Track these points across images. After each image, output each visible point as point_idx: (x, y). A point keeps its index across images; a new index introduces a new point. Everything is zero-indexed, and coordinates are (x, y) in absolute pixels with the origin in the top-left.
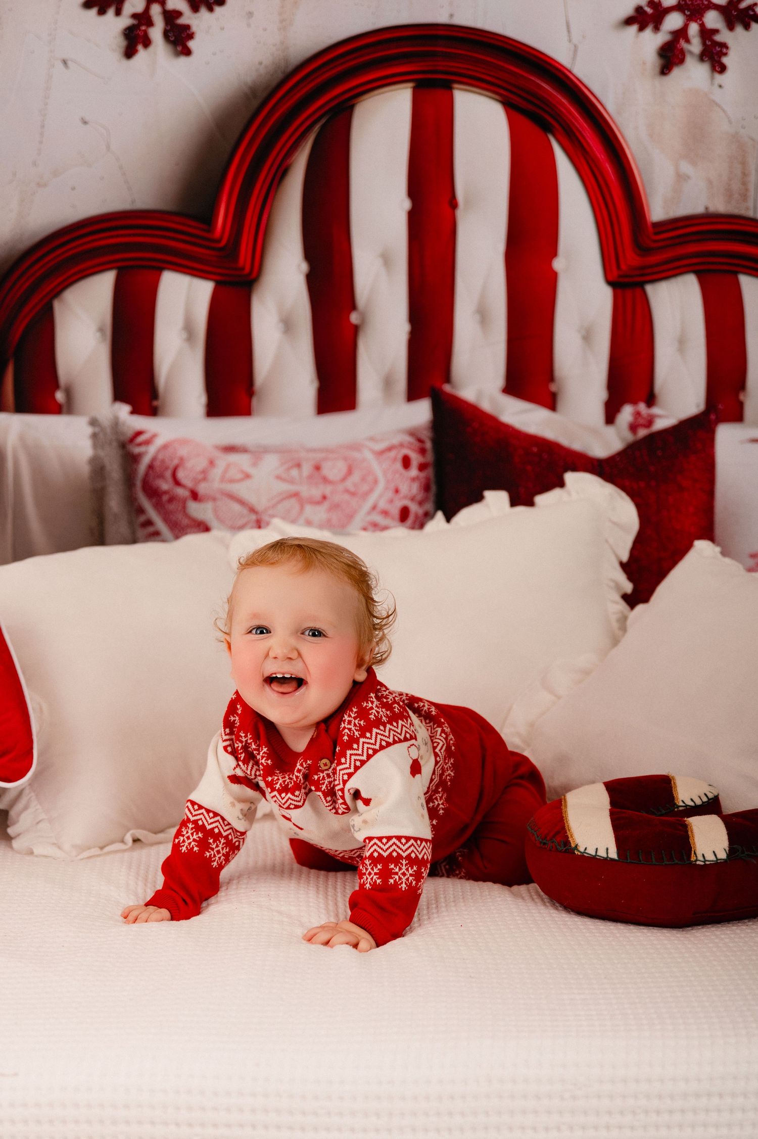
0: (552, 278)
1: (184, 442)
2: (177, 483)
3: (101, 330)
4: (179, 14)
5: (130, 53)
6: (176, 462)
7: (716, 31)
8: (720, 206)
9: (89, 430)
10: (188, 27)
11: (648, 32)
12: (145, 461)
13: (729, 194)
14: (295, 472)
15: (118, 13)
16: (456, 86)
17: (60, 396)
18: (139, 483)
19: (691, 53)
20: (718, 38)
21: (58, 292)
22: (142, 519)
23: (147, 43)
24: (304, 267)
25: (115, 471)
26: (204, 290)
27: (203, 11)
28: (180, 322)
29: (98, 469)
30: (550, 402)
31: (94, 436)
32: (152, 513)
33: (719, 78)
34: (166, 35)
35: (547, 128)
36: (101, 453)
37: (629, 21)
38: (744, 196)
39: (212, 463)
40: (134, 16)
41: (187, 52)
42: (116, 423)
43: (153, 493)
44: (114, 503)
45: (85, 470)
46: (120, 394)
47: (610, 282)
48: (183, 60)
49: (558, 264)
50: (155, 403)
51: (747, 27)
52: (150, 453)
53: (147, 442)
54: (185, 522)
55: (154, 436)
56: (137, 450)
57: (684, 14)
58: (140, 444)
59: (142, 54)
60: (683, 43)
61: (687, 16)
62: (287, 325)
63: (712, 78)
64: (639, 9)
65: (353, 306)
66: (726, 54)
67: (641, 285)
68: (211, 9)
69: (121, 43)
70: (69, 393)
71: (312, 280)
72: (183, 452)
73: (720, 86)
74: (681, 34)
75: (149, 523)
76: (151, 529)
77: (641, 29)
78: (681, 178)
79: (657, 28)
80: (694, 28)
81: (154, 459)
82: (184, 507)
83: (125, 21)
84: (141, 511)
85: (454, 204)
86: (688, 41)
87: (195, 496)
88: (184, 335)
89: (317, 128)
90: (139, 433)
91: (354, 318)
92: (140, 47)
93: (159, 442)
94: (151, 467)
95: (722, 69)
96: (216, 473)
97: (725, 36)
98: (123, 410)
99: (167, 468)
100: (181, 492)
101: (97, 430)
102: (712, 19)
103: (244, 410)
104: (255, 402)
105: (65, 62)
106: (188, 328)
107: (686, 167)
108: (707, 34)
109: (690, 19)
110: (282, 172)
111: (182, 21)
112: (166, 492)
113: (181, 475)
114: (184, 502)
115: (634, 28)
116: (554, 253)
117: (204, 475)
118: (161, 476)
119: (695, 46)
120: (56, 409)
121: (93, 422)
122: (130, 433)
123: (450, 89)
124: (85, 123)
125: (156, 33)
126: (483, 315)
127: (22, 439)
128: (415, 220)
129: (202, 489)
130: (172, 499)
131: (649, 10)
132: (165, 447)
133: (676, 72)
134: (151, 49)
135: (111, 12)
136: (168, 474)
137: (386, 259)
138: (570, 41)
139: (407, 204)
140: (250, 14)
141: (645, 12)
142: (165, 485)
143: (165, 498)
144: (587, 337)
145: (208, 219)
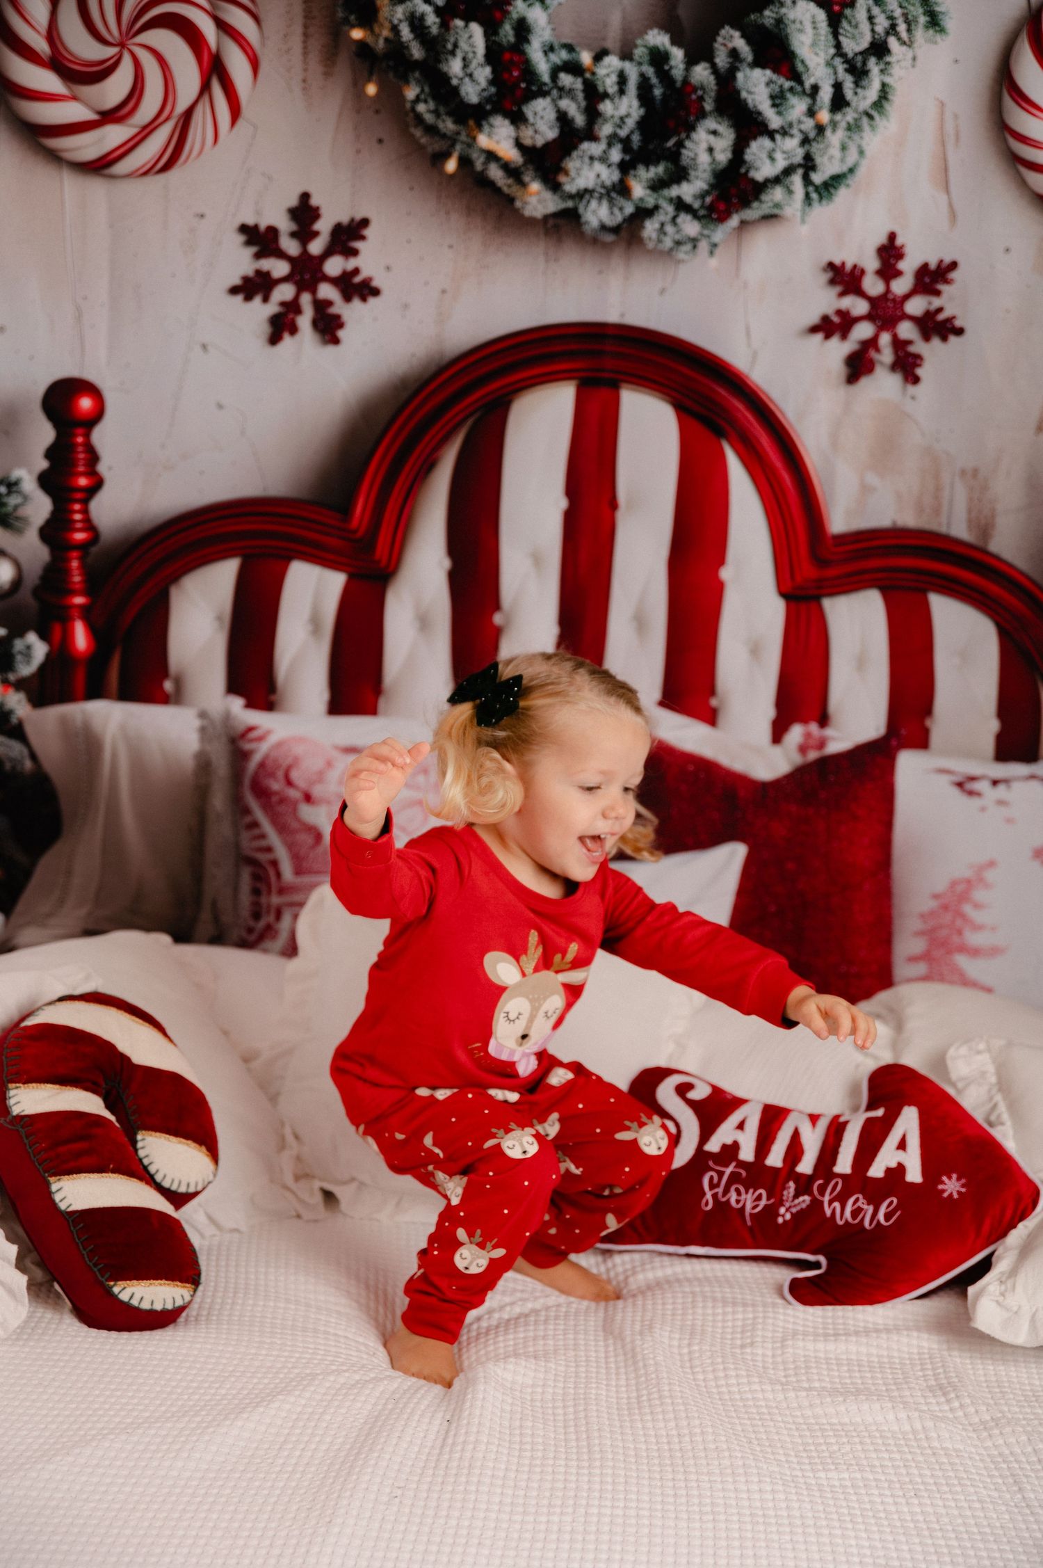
0: (718, 589)
1: (300, 740)
2: (289, 783)
3: (219, 618)
4: (329, 303)
5: (274, 339)
6: (289, 761)
7: (909, 342)
8: (909, 520)
9: (197, 723)
10: (338, 317)
11: (835, 341)
12: (256, 759)
13: (920, 509)
14: (421, 779)
15: (266, 299)
16: (624, 385)
17: (168, 686)
18: (247, 781)
19: (882, 363)
20: (912, 349)
21: (176, 577)
22: (247, 819)
23: (293, 330)
24: (447, 563)
25: (222, 767)
26: (334, 582)
27: (356, 303)
28: (306, 613)
29: (204, 765)
30: (710, 717)
31: (203, 730)
32: (259, 815)
33: (912, 389)
34: (315, 324)
35: (720, 433)
36: (208, 748)
37: (814, 329)
38: (937, 511)
39: (329, 764)
40: (283, 304)
41: (335, 341)
42: (227, 717)
43: (262, 793)
44: (219, 801)
45: (189, 764)
46: (234, 685)
47: (783, 593)
48: (331, 349)
49: (725, 574)
50: (272, 698)
51: (944, 339)
52: (261, 750)
53: (260, 739)
54: (294, 825)
55: (268, 732)
56: (247, 746)
57: (875, 324)
58: (252, 740)
59: (287, 340)
60: (873, 354)
61: (878, 327)
62: (424, 622)
63: (904, 390)
64: (825, 319)
65: (497, 606)
66: (919, 365)
67: (816, 599)
68: (364, 299)
69: (266, 329)
70: (178, 683)
71: (454, 578)
72: (299, 750)
73: (913, 398)
74: (872, 343)
75: (255, 825)
76: (256, 832)
77: (828, 336)
78: (866, 489)
79: (844, 336)
80: (885, 339)
81: (266, 757)
82: (295, 810)
83: (272, 308)
84: (247, 811)
85: (613, 505)
86: (878, 350)
87: (308, 798)
88: (310, 628)
89: (469, 423)
90: (251, 729)
91: (498, 619)
92: (286, 337)
93: (273, 739)
94: (262, 765)
95: (916, 380)
96: (334, 775)
97: (919, 347)
98: (236, 704)
99: (279, 767)
100: (293, 794)
101: (205, 722)
102: (906, 330)
103: (369, 709)
104: (382, 703)
105: (204, 347)
106: (315, 622)
107: (872, 479)
108: (899, 345)
109: (881, 329)
110: (429, 466)
111: (333, 310)
112: (276, 793)
113: (295, 775)
114: (294, 805)
115: (819, 337)
116: (721, 560)
117: (320, 777)
118: (272, 775)
119: (886, 355)
120: (163, 699)
121: (203, 715)
122: (241, 728)
123: (615, 387)
124: (220, 406)
125: (305, 321)
126: (640, 622)
127: (123, 728)
128: (571, 521)
129: (317, 791)
130: (283, 800)
131: (836, 319)
132: (279, 745)
133: (864, 382)
134: (298, 337)
135: (258, 300)
136: (280, 774)
137: (537, 560)
138: (749, 345)
139: (563, 503)
140: (406, 306)
141: (831, 321)
142: (276, 785)
143: (274, 799)
144: (755, 651)
145: (345, 510)
